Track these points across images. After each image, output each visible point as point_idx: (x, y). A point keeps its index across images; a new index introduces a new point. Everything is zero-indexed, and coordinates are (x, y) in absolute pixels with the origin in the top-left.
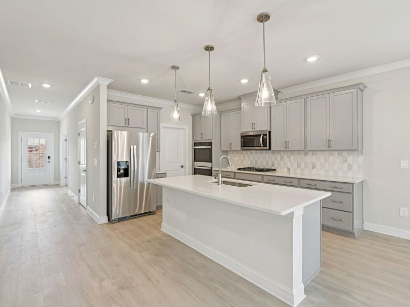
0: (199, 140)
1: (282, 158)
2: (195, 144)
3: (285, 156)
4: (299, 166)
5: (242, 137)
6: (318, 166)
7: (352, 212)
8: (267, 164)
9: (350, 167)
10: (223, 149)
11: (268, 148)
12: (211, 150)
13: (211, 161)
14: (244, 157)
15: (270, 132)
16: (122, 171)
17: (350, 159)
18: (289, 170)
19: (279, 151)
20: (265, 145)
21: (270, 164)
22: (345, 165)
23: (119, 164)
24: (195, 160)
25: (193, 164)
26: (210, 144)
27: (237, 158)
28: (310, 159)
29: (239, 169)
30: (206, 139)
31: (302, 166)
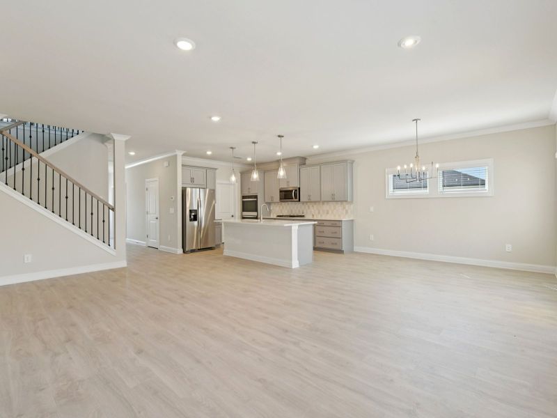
0: (246, 194)
1: (309, 207)
2: (243, 197)
3: (311, 206)
4: (319, 213)
5: (281, 191)
6: (330, 212)
7: (340, 238)
8: (299, 211)
9: (347, 212)
10: (266, 201)
11: (298, 200)
12: (256, 201)
13: (256, 211)
14: (283, 207)
15: (299, 188)
16: (192, 217)
17: (347, 207)
18: (313, 216)
19: (307, 202)
20: (296, 198)
21: (301, 212)
22: (344, 212)
23: (191, 211)
24: (244, 210)
25: (242, 214)
26: (256, 197)
27: (278, 208)
28: (326, 207)
29: (278, 216)
30: (252, 193)
31: (321, 212)
